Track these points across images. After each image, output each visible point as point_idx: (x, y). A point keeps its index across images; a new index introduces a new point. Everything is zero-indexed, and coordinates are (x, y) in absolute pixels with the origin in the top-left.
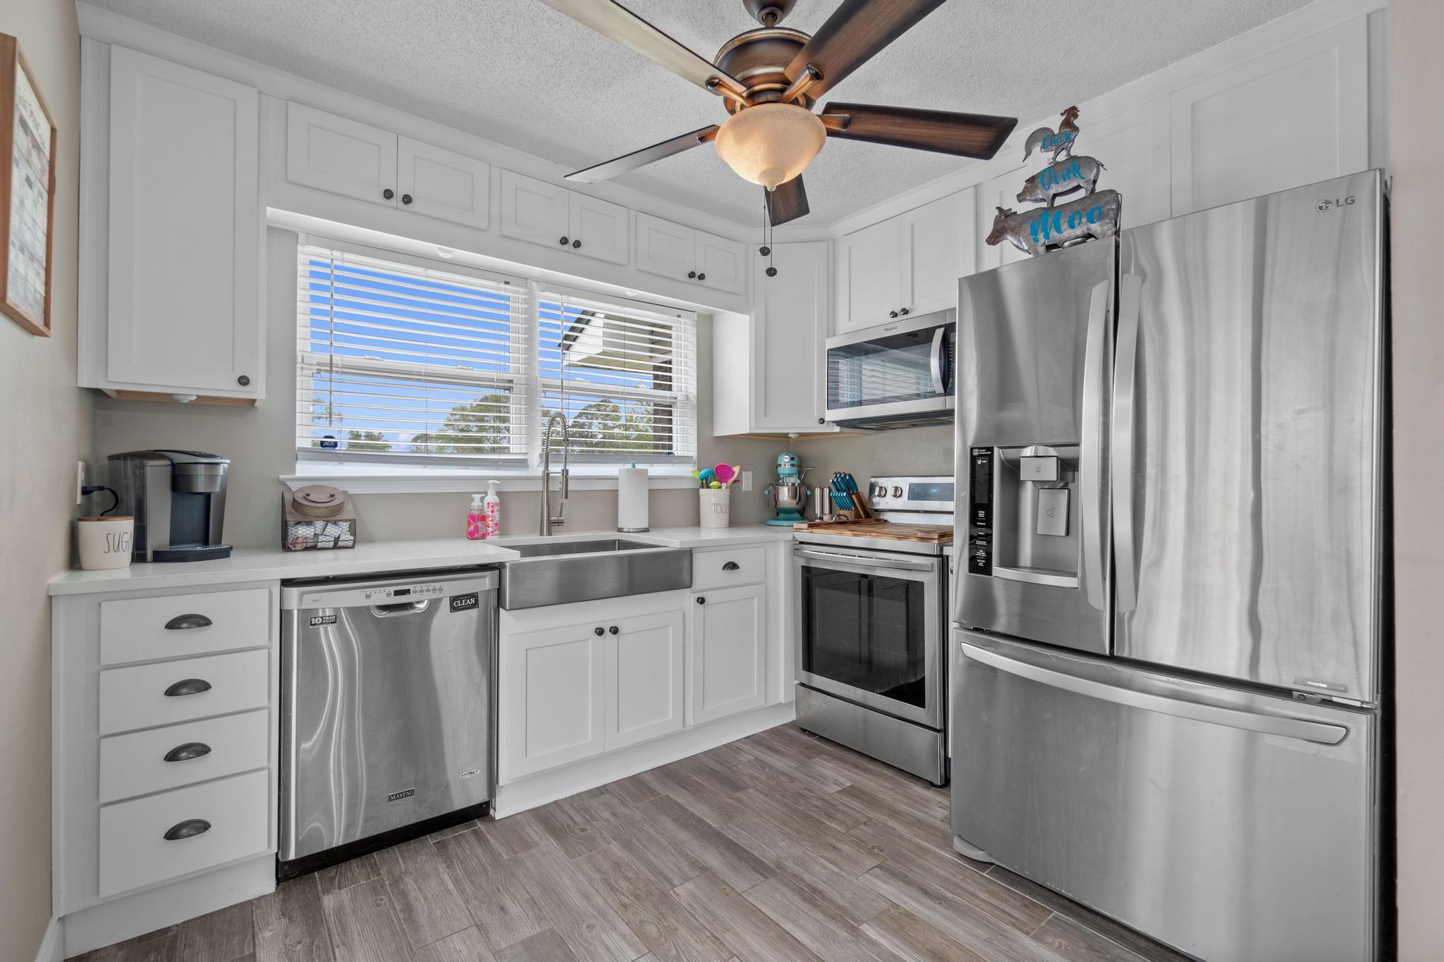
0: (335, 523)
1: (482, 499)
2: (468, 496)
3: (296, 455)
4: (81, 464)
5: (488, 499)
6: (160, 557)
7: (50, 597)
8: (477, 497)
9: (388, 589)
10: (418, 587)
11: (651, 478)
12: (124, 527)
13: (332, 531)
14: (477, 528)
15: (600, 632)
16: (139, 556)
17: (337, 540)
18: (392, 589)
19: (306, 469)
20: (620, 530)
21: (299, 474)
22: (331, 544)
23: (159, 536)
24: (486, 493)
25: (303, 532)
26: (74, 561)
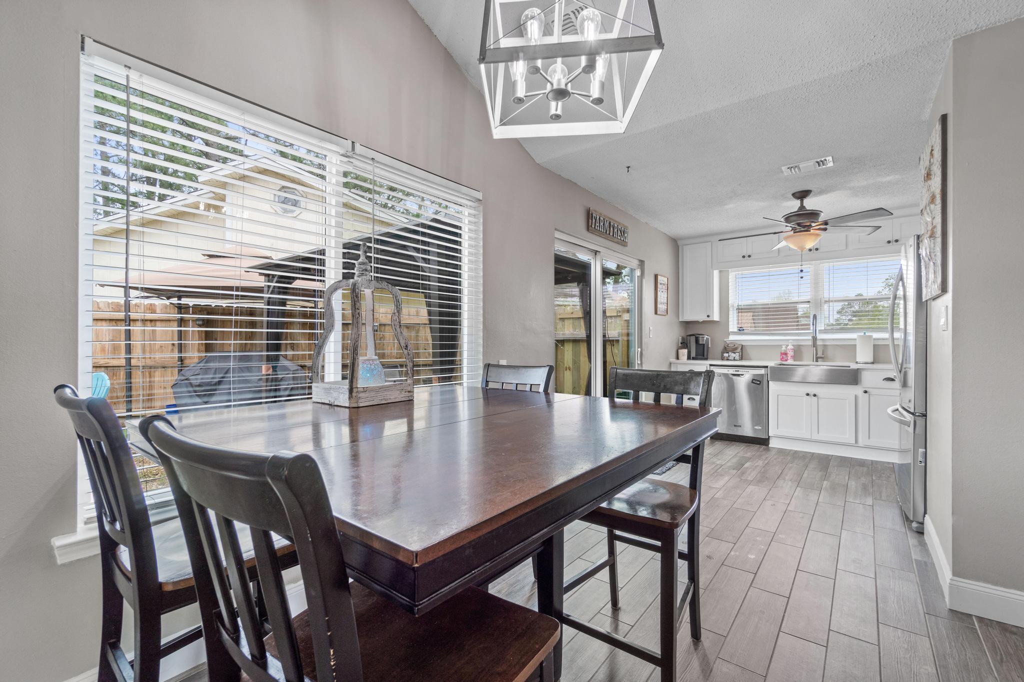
0: (735, 353)
1: (786, 347)
2: (781, 346)
3: (729, 334)
4: (680, 338)
5: (789, 347)
6: (693, 359)
7: (671, 363)
8: (784, 346)
9: (733, 370)
10: (742, 370)
11: (874, 339)
12: (685, 351)
13: (732, 355)
14: (783, 357)
15: (808, 395)
16: (689, 358)
17: (734, 358)
18: (735, 370)
19: (732, 338)
20: (857, 363)
21: (730, 339)
22: (733, 359)
23: (693, 354)
24: (788, 345)
25: (726, 355)
26: (678, 358)
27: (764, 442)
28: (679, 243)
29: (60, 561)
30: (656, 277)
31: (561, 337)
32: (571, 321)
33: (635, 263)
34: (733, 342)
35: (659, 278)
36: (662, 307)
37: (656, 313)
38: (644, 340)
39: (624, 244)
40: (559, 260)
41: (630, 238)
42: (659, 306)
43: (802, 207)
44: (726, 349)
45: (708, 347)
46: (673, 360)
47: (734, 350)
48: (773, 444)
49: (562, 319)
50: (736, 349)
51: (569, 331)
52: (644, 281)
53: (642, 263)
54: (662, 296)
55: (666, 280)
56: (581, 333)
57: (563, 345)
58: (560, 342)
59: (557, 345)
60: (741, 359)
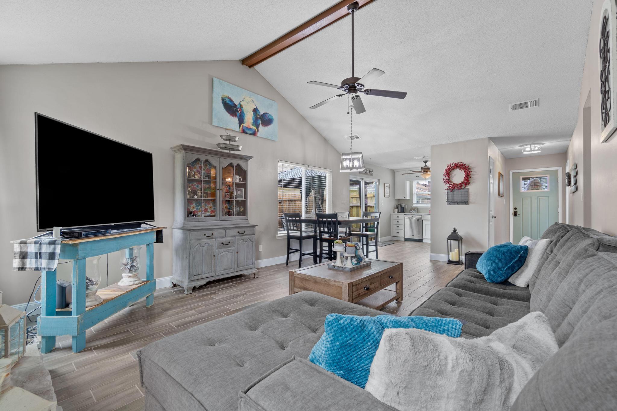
4: (395, 205)
6: (400, 213)
9: (412, 216)
10: (414, 216)
12: (397, 210)
13: (413, 211)
14: (430, 212)
16: (398, 212)
19: (414, 205)
22: (413, 213)
23: (400, 211)
25: (411, 211)
26: (394, 213)
27: (421, 241)
28: (395, 171)
29: (277, 239)
30: (384, 184)
31: (352, 205)
32: (356, 199)
33: (376, 180)
34: (414, 207)
35: (386, 184)
36: (387, 195)
37: (384, 197)
38: (380, 206)
39: (372, 175)
40: (351, 181)
41: (374, 173)
42: (386, 194)
43: (426, 165)
44: (411, 209)
45: (405, 209)
46: (392, 213)
47: (414, 209)
48: (424, 241)
49: (352, 198)
50: (415, 209)
51: (355, 202)
52: (380, 186)
53: (379, 180)
54: (387, 191)
55: (389, 185)
56: (359, 204)
57: (352, 208)
58: (352, 207)
59: (350, 208)
60: (417, 213)
